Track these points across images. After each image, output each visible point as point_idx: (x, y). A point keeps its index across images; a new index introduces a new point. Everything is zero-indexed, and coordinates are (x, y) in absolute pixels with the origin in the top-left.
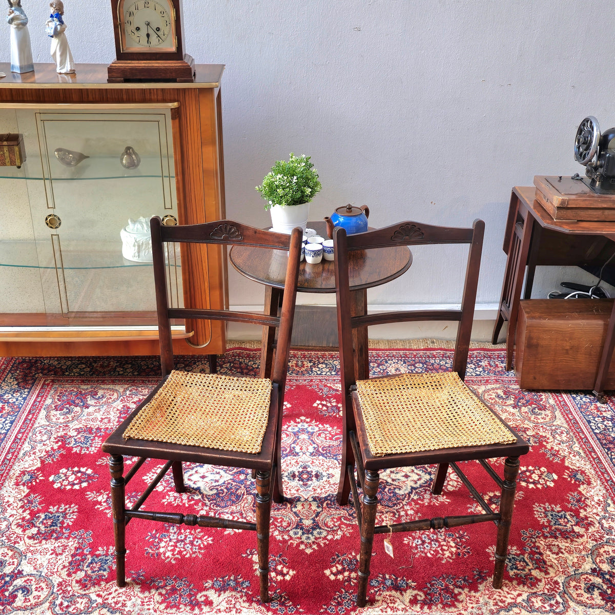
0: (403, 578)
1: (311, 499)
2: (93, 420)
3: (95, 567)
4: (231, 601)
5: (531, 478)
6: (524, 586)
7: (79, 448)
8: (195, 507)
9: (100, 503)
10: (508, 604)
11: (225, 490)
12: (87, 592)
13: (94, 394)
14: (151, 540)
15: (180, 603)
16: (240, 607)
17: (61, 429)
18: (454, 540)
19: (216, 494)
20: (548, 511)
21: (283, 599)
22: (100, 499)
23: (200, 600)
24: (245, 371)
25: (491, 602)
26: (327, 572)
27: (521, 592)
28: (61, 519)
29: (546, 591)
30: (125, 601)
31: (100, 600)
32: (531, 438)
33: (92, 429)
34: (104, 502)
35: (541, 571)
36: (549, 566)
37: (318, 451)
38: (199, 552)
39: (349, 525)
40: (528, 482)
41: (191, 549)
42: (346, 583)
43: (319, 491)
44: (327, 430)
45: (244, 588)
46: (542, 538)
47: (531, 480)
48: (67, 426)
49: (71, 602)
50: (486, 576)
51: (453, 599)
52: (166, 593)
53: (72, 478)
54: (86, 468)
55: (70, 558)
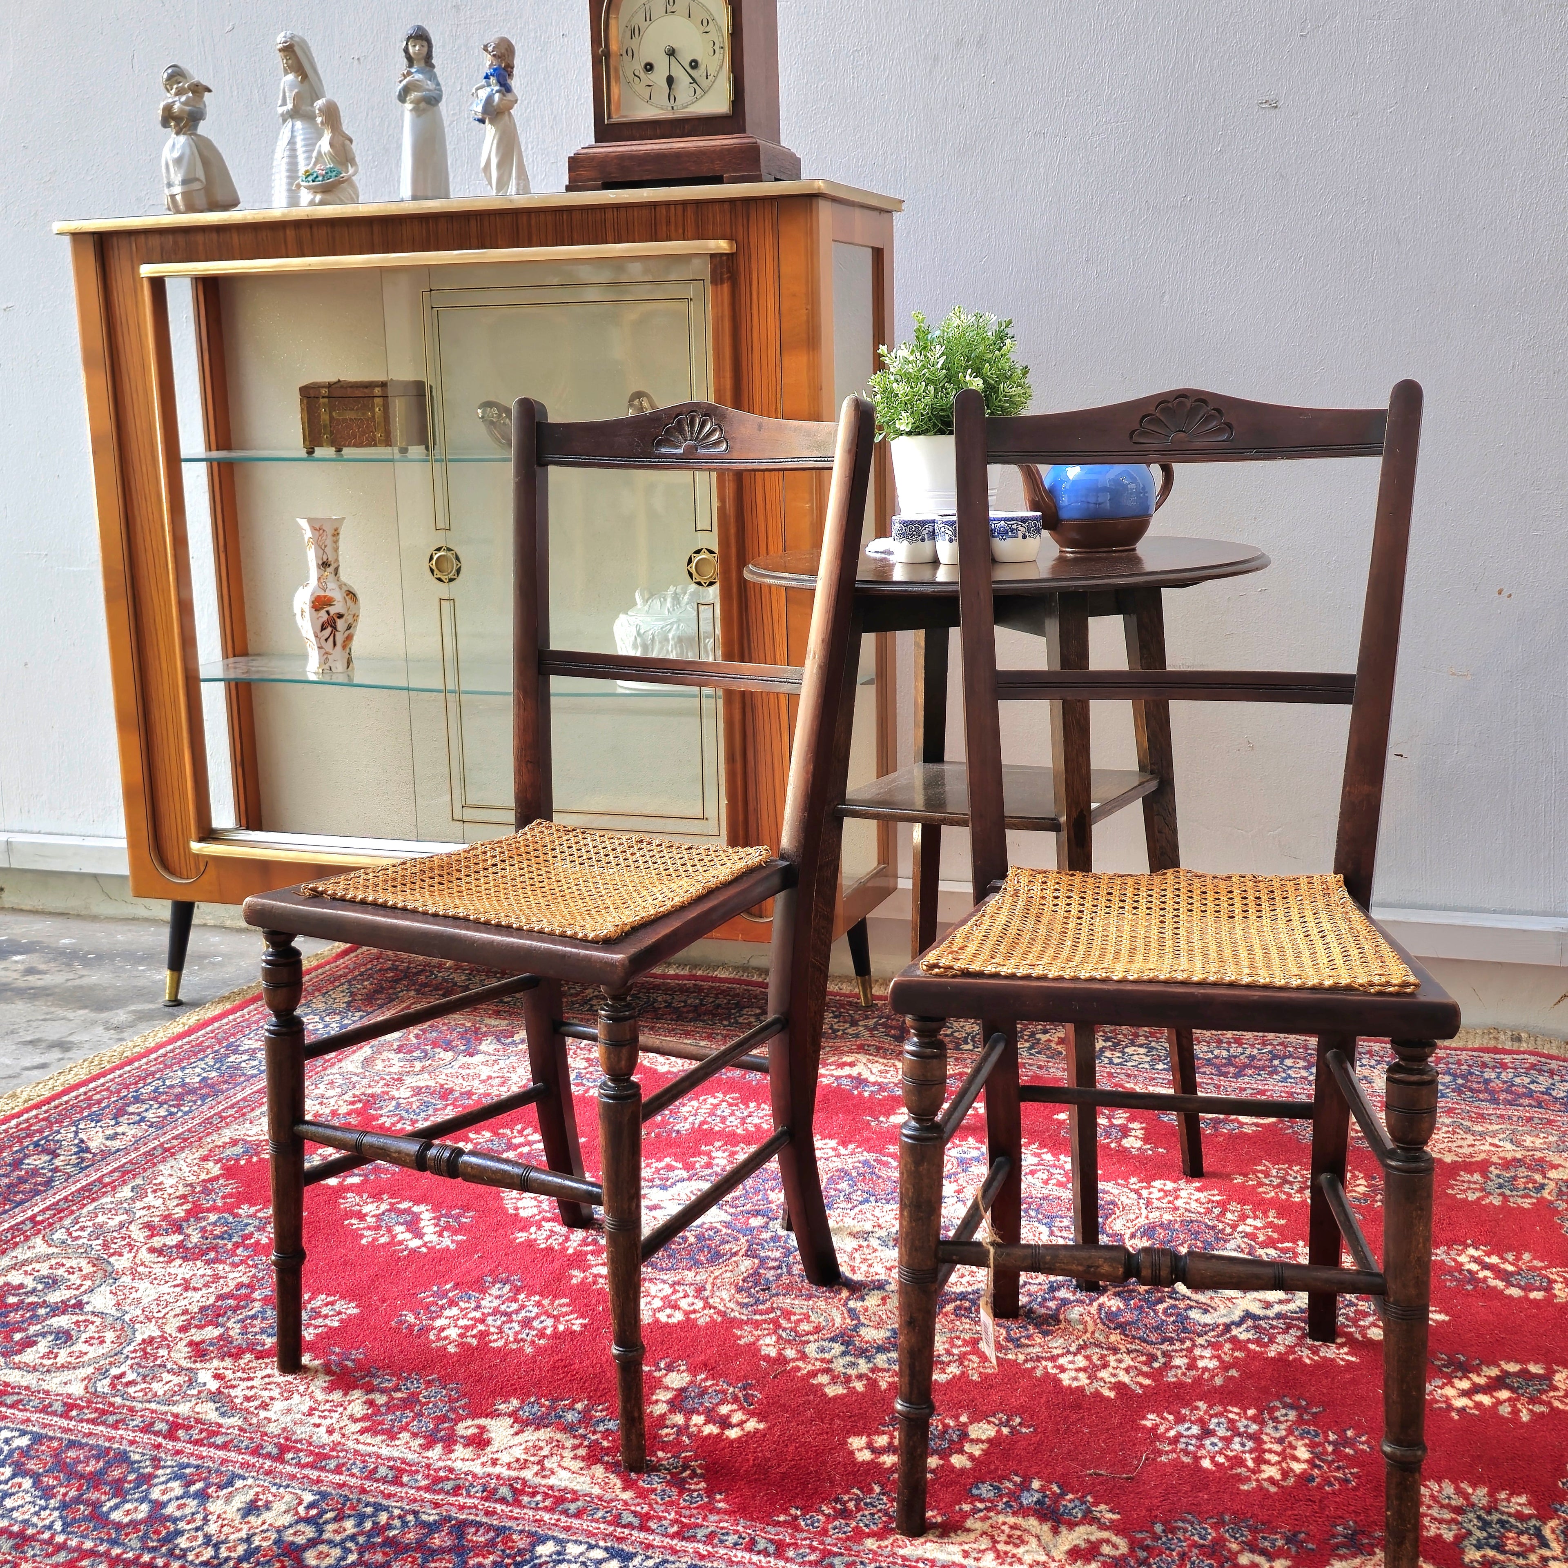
0: (1084, 1497)
2: (466, 1077)
4: (541, 1449)
7: (396, 1119)
8: (588, 1257)
9: (361, 1217)
11: (692, 1239)
12: (198, 1365)
14: (431, 1299)
15: (403, 1429)
16: (555, 1466)
18: (1312, 1446)
21: (686, 1473)
22: (365, 1209)
23: (460, 1432)
26: (857, 1442)
28: (249, 1229)
30: (272, 1399)
31: (213, 1386)
33: (451, 1092)
34: (374, 1216)
38: (532, 1342)
41: (517, 1333)
45: (595, 1433)
48: (398, 1079)
49: (146, 1376)
50: (1371, 1546)
52: (386, 1404)
55: (212, 1300)
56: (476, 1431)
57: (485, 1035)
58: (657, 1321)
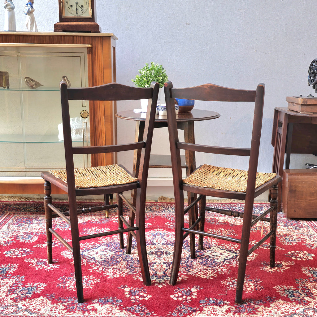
0: (221, 300)
1: (162, 263)
2: (34, 229)
3: (24, 292)
4: (109, 309)
5: (298, 256)
6: (300, 305)
7: (24, 240)
8: (90, 266)
9: (32, 264)
10: (291, 313)
11: (110, 259)
12: (16, 304)
13: (37, 219)
14: (62, 280)
15: (76, 310)
16: (114, 312)
17: (15, 232)
18: (252, 283)
19: (104, 260)
20: (311, 270)
21: (143, 309)
22: (32, 262)
23: (89, 308)
24: (125, 210)
25: (280, 312)
26: (172, 296)
27: (298, 308)
28: (7, 270)
29: (315, 307)
30: (40, 308)
31: (24, 307)
32: (296, 239)
33: (33, 233)
34: (35, 263)
35: (310, 297)
36: (315, 295)
37: (167, 242)
38: (91, 286)
39: (186, 275)
40: (296, 257)
41: (86, 285)
42: (184, 302)
43: (167, 259)
44: (173, 234)
45: (118, 303)
46: (309, 283)
47: (298, 257)
48: (18, 231)
49: (5, 309)
50: (274, 300)
51: (254, 310)
52: (68, 305)
53: (17, 253)
54: (26, 249)
55: (9, 288)
56: (92, 307)
57: (32, 219)
58: (115, 277)
